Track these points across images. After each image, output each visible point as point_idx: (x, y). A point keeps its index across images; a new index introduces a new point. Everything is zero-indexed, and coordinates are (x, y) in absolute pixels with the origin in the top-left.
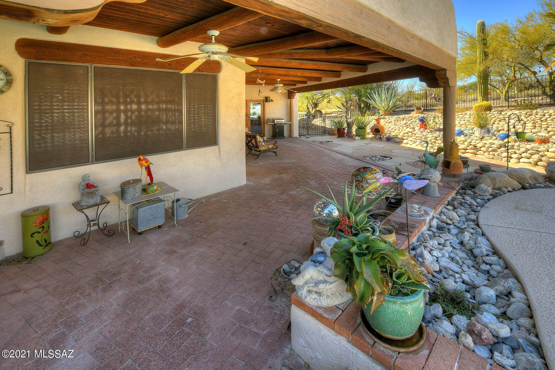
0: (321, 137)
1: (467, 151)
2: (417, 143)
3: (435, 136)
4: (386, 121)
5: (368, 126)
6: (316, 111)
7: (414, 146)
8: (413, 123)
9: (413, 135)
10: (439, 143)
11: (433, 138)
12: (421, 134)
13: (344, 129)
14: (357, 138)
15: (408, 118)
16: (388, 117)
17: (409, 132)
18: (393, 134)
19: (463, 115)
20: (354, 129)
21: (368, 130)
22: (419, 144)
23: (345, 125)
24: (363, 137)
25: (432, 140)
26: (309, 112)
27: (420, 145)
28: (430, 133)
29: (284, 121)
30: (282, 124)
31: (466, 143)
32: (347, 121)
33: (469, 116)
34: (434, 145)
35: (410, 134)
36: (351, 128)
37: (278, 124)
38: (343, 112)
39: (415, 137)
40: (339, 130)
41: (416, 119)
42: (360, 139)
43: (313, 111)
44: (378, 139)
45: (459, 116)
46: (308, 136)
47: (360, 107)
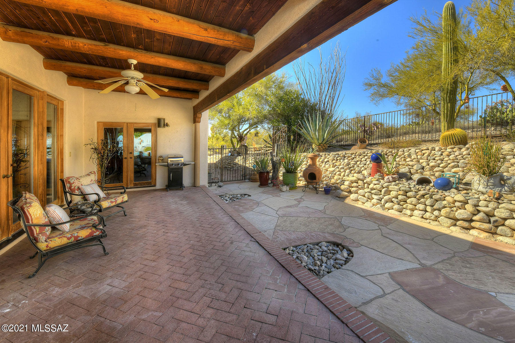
0: (238, 185)
1: (473, 224)
2: (374, 201)
3: (404, 188)
4: (321, 160)
5: (299, 169)
6: (241, 146)
7: (368, 206)
8: (358, 163)
9: (366, 185)
10: (413, 203)
11: (401, 192)
12: (378, 184)
13: (268, 173)
14: (285, 188)
15: (350, 155)
16: (324, 153)
17: (359, 179)
18: (333, 181)
19: (429, 151)
20: (282, 171)
21: (300, 174)
22: (378, 203)
23: (270, 167)
24: (293, 187)
25: (400, 197)
26: (234, 146)
27: (379, 206)
28: (394, 183)
29: (182, 159)
30: (178, 164)
31: (469, 207)
32: (272, 160)
33: (440, 153)
34: (404, 206)
35: (360, 182)
36: (278, 171)
37: (172, 165)
38: (269, 147)
39: (369, 190)
40: (261, 174)
41: (361, 157)
42: (288, 189)
43: (238, 147)
44: (312, 189)
45: (423, 152)
46: (221, 184)
47: (289, 140)
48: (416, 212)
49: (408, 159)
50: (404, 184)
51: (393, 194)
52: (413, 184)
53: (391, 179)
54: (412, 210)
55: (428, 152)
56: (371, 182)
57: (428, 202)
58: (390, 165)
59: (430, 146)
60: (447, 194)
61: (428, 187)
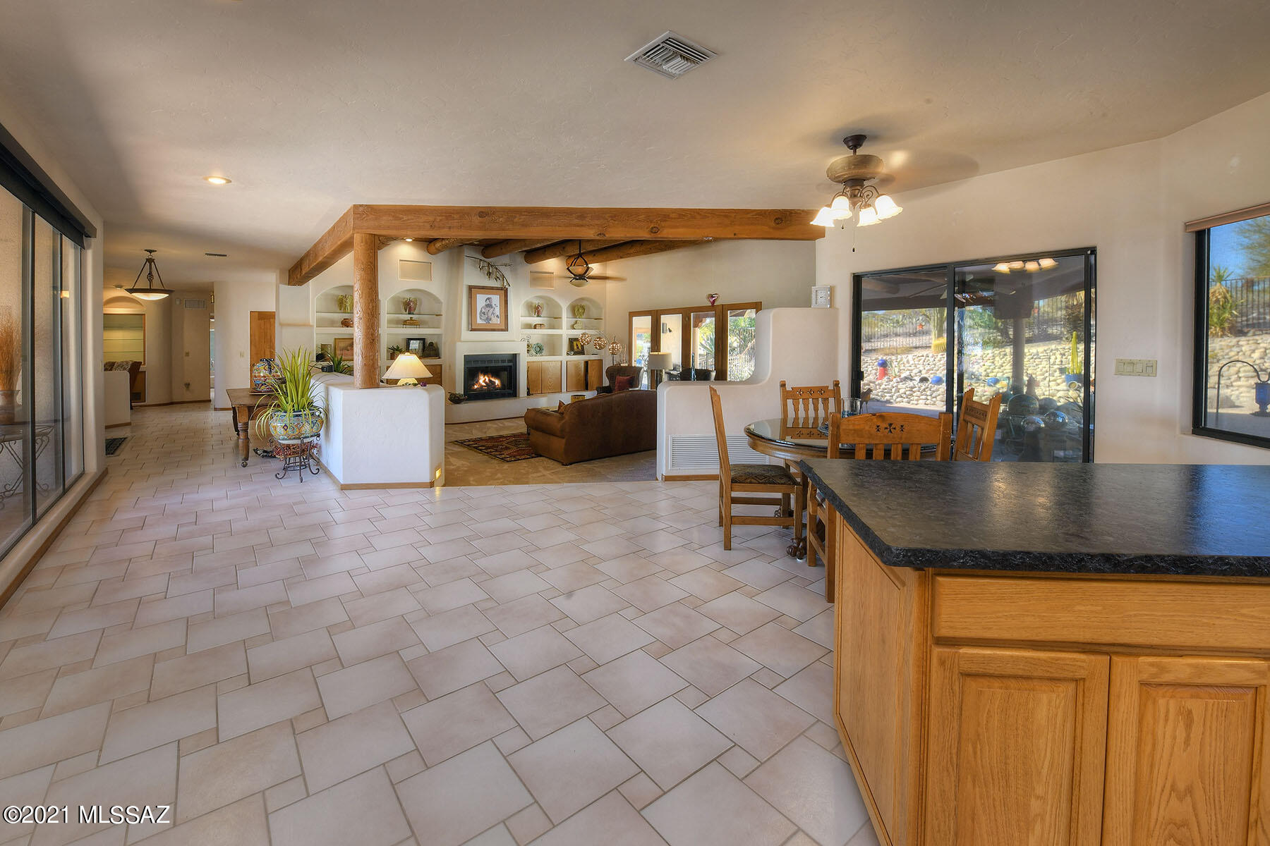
17: (871, 382)
25: (908, 393)
33: (933, 359)
39: (880, 390)
48: (920, 401)
49: (907, 365)
50: (910, 384)
51: (902, 391)
52: (916, 383)
53: (899, 380)
54: (917, 400)
55: (923, 358)
56: (882, 384)
57: (929, 393)
58: (894, 369)
59: (924, 352)
60: (940, 386)
61: (927, 384)
